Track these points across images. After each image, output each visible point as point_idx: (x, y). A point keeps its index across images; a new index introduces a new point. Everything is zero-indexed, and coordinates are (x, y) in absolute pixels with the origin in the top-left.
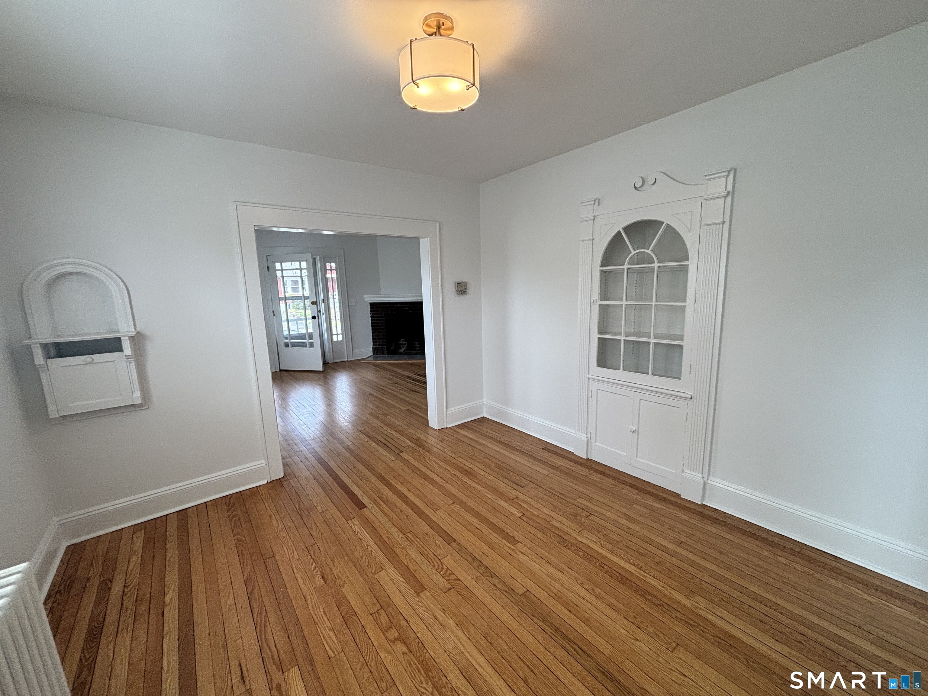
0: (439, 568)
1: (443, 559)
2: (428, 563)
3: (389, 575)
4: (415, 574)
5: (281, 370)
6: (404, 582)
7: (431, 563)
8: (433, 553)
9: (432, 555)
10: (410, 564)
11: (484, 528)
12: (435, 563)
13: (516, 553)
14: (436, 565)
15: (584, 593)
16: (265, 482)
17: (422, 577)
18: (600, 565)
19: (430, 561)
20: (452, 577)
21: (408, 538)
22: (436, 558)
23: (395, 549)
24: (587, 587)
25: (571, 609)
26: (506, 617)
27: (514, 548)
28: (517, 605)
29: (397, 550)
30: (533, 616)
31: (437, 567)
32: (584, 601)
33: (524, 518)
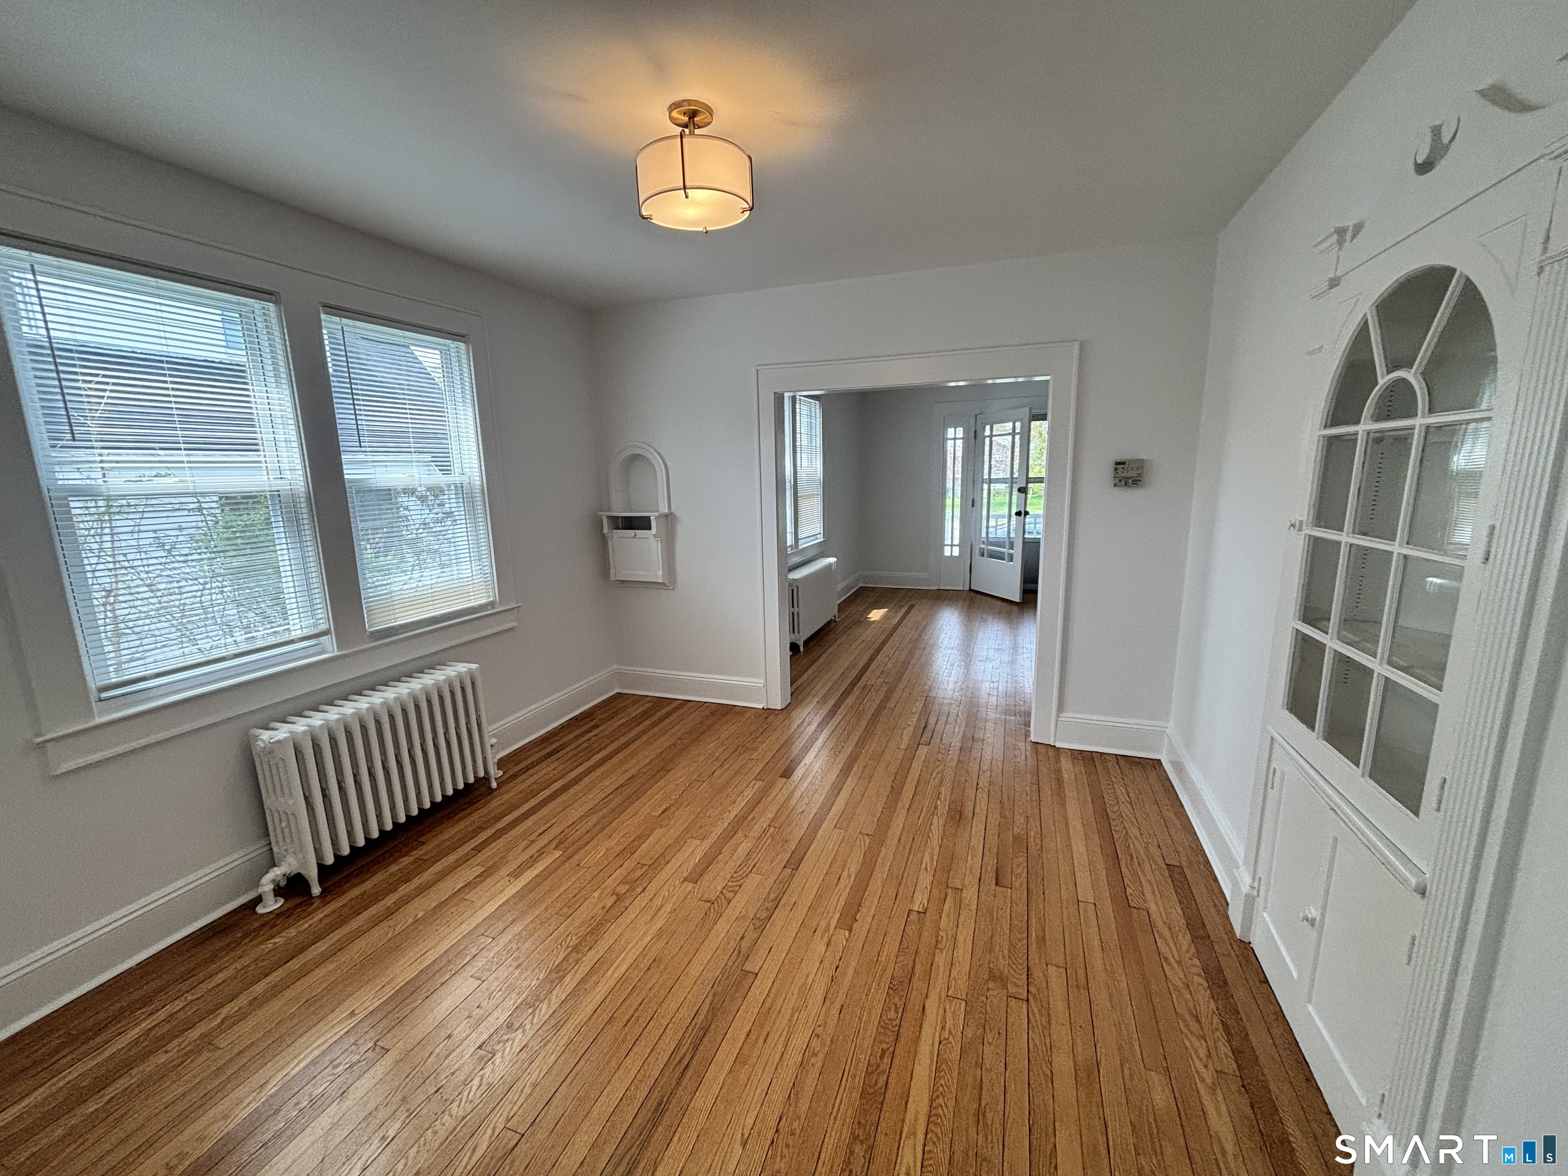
0: (736, 877)
1: (753, 875)
2: (738, 866)
4: (713, 864)
5: (970, 590)
6: (695, 863)
7: (740, 868)
8: (757, 863)
9: (754, 863)
10: (726, 853)
11: (846, 884)
12: (742, 871)
13: (822, 936)
14: (740, 873)
15: (799, 1041)
16: (761, 706)
18: (883, 1052)
19: (742, 866)
20: (730, 895)
21: (764, 833)
22: (751, 868)
24: (815, 1044)
25: (753, 1036)
26: (695, 970)
27: (832, 928)
28: (723, 972)
29: (740, 834)
30: (714, 995)
32: (780, 1046)
33: (914, 916)
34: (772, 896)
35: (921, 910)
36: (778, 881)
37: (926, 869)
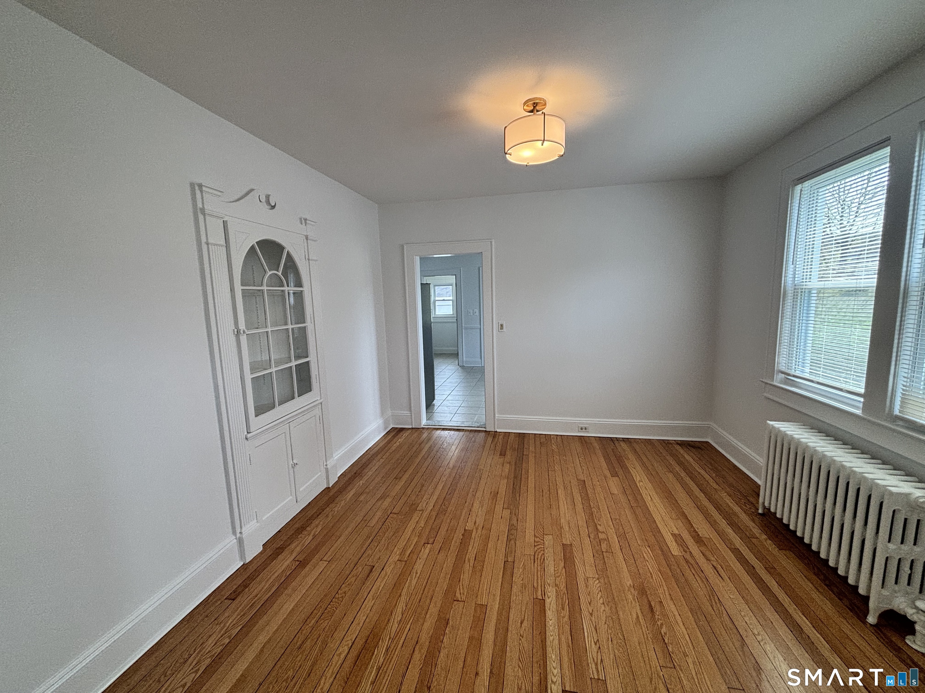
0: (541, 550)
1: (531, 554)
2: (545, 559)
3: (584, 570)
4: (563, 557)
6: (576, 557)
7: (543, 557)
8: (534, 562)
9: (536, 562)
10: (561, 568)
11: (470, 555)
12: (539, 556)
14: (540, 554)
17: (559, 553)
19: (542, 560)
20: (537, 540)
21: (543, 593)
22: (536, 559)
23: (565, 589)
27: (475, 529)
29: (562, 586)
31: (542, 552)
33: (431, 541)
34: (512, 542)
35: (426, 545)
36: (513, 552)
37: (417, 573)
